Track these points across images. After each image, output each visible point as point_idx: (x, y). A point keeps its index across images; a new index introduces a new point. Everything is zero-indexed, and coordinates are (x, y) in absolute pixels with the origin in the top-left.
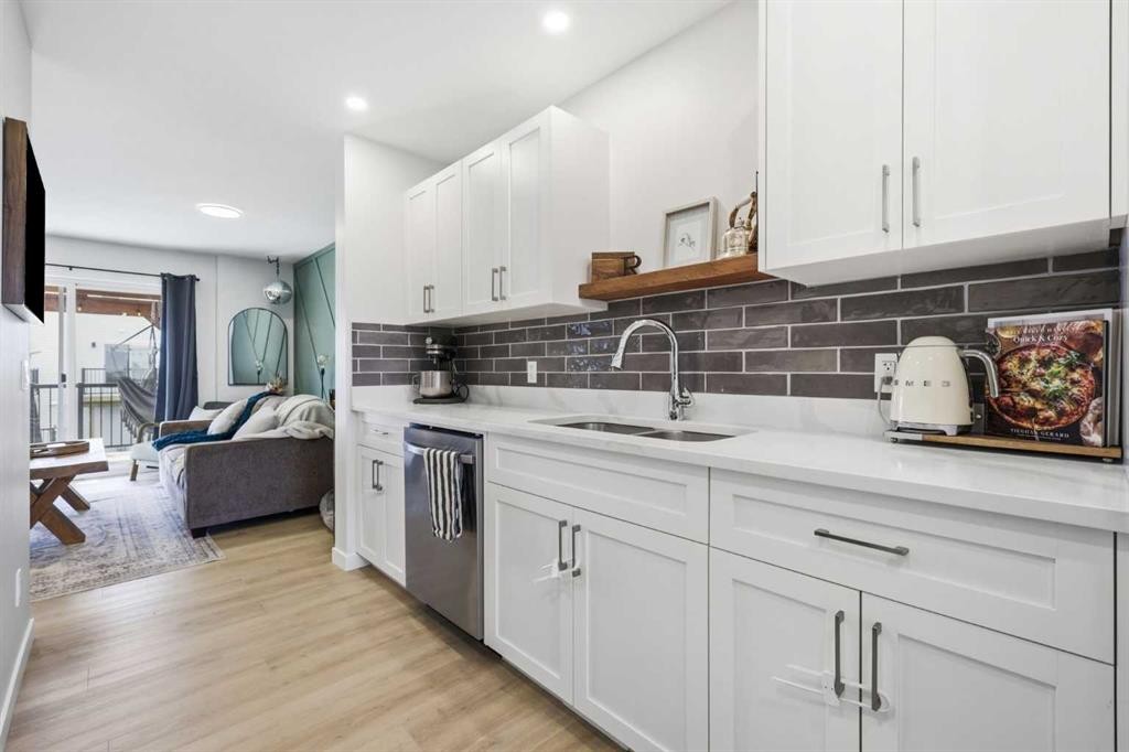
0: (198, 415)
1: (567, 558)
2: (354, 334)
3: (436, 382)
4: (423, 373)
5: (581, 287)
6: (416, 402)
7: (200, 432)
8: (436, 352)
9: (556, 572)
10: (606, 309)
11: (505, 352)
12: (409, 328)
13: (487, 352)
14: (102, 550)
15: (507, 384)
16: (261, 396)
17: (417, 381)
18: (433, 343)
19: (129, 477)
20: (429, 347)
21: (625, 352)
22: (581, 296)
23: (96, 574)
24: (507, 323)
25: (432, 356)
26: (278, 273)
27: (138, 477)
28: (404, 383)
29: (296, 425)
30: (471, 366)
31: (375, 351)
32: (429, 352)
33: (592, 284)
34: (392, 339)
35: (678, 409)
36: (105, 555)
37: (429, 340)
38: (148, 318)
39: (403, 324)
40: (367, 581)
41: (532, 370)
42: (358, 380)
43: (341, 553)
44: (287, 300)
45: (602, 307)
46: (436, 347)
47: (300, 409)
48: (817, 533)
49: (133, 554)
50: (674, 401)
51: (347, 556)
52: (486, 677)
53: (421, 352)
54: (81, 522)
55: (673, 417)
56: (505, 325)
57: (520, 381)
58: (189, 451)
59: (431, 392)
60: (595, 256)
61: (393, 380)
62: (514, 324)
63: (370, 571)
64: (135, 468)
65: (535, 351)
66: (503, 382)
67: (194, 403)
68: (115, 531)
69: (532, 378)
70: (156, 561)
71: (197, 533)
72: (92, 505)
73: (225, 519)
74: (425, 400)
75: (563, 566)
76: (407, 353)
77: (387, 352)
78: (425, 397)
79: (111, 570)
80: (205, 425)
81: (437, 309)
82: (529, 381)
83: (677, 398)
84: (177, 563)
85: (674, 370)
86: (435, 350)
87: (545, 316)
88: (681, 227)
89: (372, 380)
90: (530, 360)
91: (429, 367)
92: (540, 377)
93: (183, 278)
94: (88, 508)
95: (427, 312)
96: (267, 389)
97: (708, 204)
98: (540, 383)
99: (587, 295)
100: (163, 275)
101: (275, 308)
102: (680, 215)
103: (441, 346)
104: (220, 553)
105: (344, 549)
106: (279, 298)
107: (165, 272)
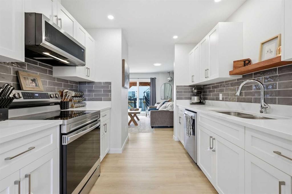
0: (156, 105)
1: (211, 147)
2: (177, 88)
3: (196, 99)
4: (192, 97)
5: (230, 72)
6: (191, 104)
7: (155, 108)
8: (196, 92)
9: (209, 149)
10: (242, 77)
11: (214, 91)
12: (190, 86)
13: (210, 92)
14: (139, 127)
15: (214, 100)
16: (165, 102)
17: (191, 99)
18: (195, 89)
19: (145, 116)
20: (194, 91)
21: (241, 91)
22: (230, 74)
23: (138, 131)
24: (215, 83)
25: (194, 93)
26: (170, 75)
27: (147, 116)
28: (188, 99)
29: (169, 108)
30: (206, 95)
31: (181, 92)
32: (194, 92)
33: (233, 70)
34: (186, 89)
35: (263, 110)
36: (139, 128)
37: (193, 89)
38: (150, 86)
39: (188, 85)
40: (179, 144)
41: (221, 96)
42: (178, 99)
43: (174, 136)
44: (171, 81)
45: (241, 77)
46: (196, 90)
47: (170, 105)
48: (274, 152)
49: (143, 129)
50: (262, 106)
51: (175, 137)
52: (197, 172)
53: (192, 92)
54: (138, 122)
55: (261, 112)
56: (214, 84)
57: (218, 99)
58: (151, 111)
59: (194, 102)
60: (234, 62)
61: (186, 98)
62: (216, 83)
63: (180, 142)
64: (147, 114)
65: (221, 91)
66: (213, 100)
67: (155, 103)
68: (142, 124)
69: (221, 99)
70: (146, 131)
71: (152, 127)
72: (140, 120)
73: (156, 126)
74: (193, 104)
75: (211, 148)
76: (189, 92)
77: (185, 92)
78: (193, 103)
79: (140, 131)
80: (156, 107)
81: (195, 81)
82: (220, 99)
83: (263, 105)
84: (148, 132)
85: (262, 96)
86: (196, 91)
87: (224, 81)
88: (267, 47)
89: (181, 99)
90: (220, 93)
91: (194, 95)
92: (223, 98)
93: (154, 78)
94: (139, 120)
95: (193, 82)
96: (168, 100)
97: (277, 37)
98: (223, 100)
99: (232, 74)
100: (151, 78)
101: (169, 83)
102: (266, 43)
103: (197, 90)
104: (155, 132)
105: (175, 136)
106: (170, 80)
107: (151, 77)
